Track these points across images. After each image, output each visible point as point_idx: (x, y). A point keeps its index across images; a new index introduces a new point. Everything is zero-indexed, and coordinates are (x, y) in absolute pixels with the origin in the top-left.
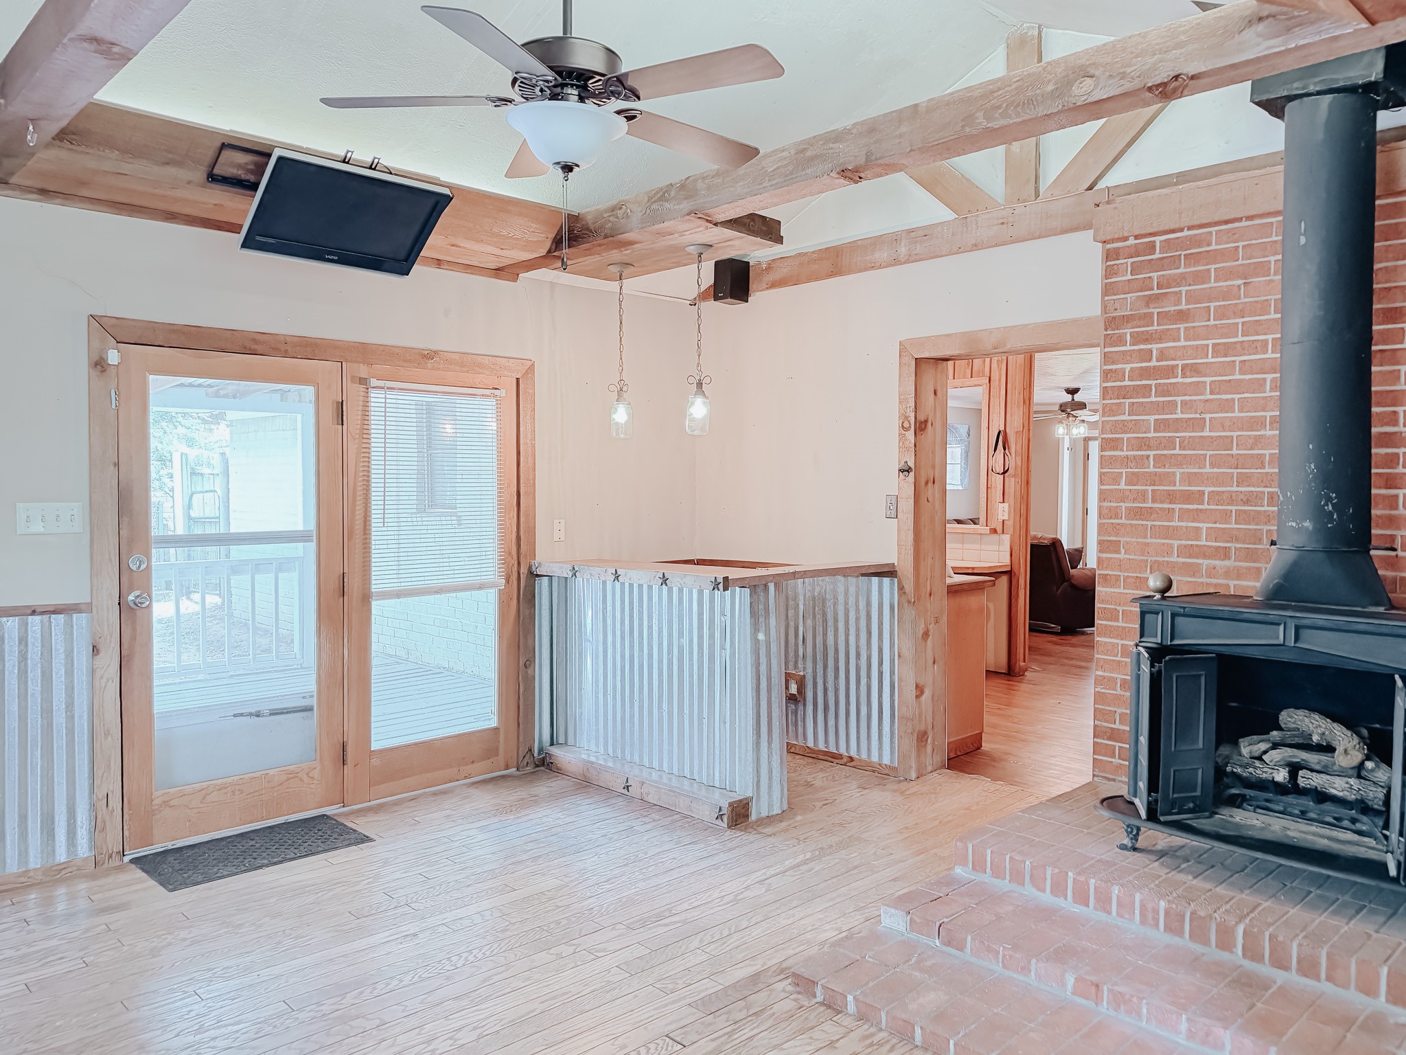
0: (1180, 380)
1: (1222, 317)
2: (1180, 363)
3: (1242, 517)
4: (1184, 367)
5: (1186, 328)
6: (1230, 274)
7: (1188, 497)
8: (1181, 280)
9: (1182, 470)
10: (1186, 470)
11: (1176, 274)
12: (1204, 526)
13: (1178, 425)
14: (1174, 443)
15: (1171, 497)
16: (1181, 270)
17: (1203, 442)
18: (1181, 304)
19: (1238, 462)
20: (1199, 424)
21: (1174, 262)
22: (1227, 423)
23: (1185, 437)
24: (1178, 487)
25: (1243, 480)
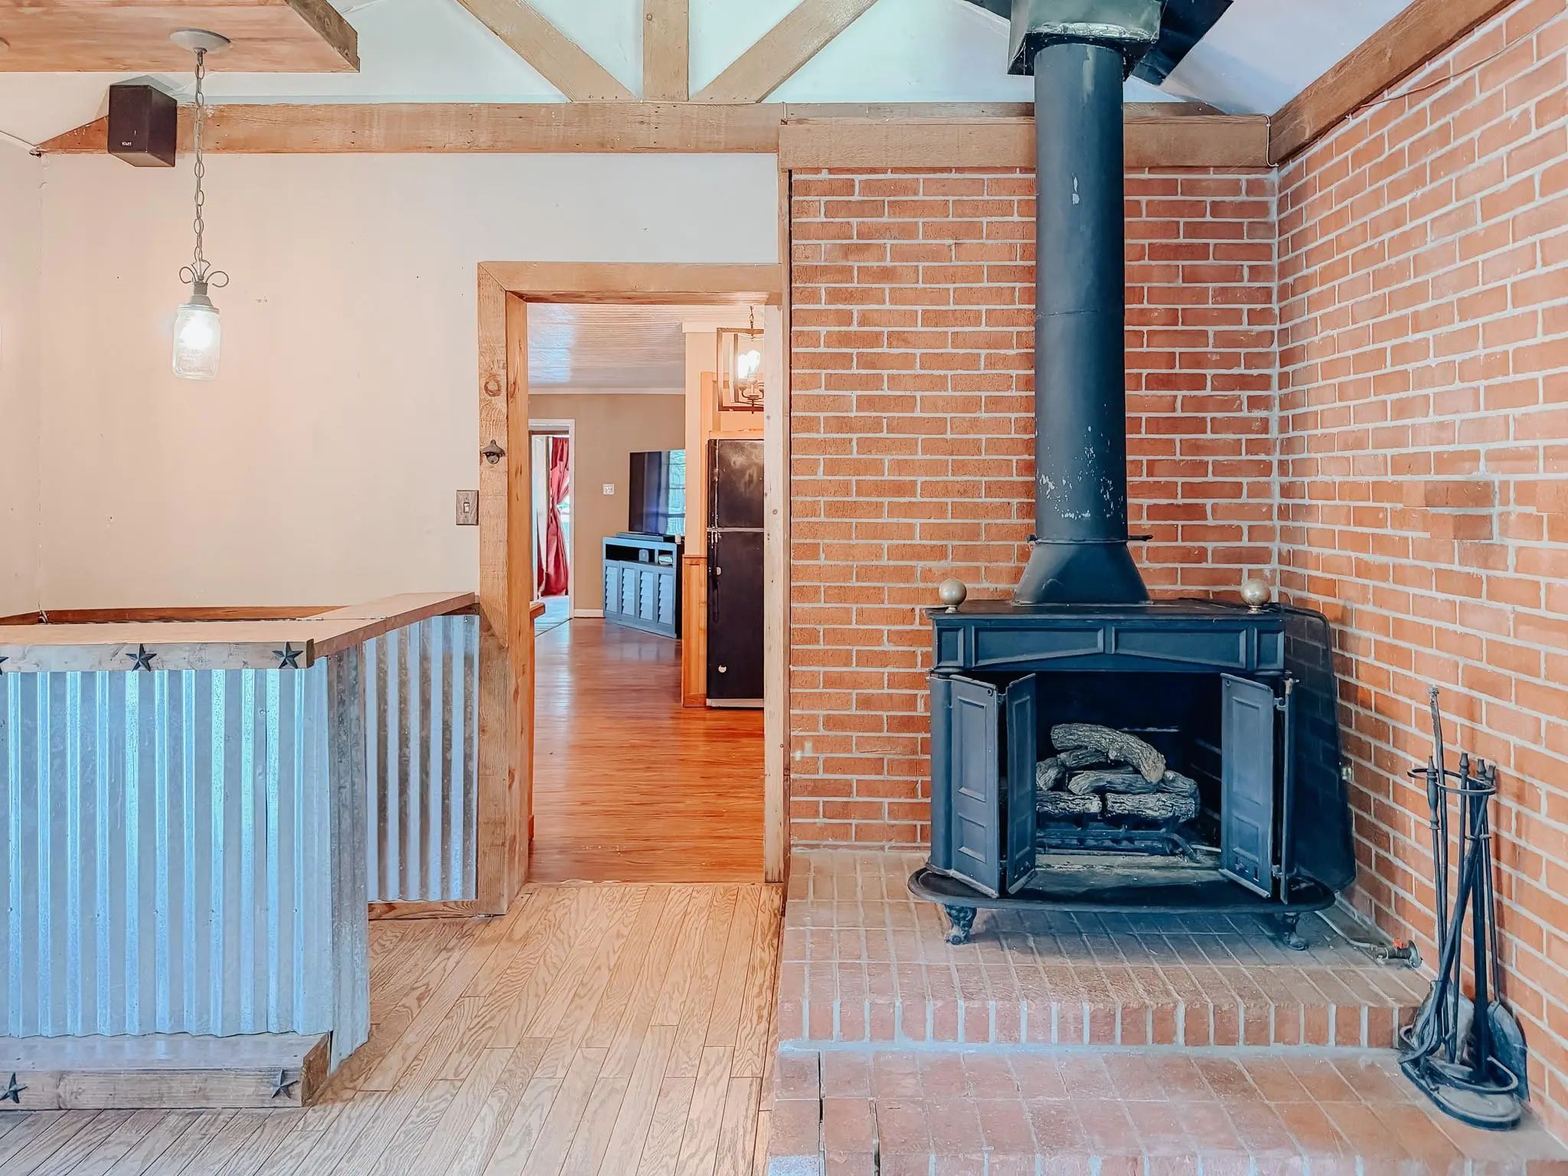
0: (885, 350)
1: (933, 280)
2: (886, 330)
3: (959, 510)
4: (890, 334)
5: (891, 289)
6: (939, 231)
7: (899, 489)
8: (885, 231)
9: (891, 457)
10: (895, 457)
11: (879, 223)
12: (918, 522)
13: (885, 403)
14: (880, 424)
15: (879, 489)
16: (885, 219)
17: (915, 425)
18: (885, 260)
19: (954, 448)
20: (908, 403)
21: (877, 209)
22: (940, 403)
23: (894, 417)
24: (886, 477)
25: (960, 468)
